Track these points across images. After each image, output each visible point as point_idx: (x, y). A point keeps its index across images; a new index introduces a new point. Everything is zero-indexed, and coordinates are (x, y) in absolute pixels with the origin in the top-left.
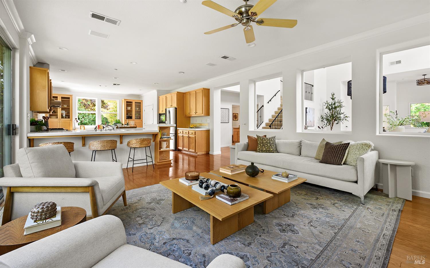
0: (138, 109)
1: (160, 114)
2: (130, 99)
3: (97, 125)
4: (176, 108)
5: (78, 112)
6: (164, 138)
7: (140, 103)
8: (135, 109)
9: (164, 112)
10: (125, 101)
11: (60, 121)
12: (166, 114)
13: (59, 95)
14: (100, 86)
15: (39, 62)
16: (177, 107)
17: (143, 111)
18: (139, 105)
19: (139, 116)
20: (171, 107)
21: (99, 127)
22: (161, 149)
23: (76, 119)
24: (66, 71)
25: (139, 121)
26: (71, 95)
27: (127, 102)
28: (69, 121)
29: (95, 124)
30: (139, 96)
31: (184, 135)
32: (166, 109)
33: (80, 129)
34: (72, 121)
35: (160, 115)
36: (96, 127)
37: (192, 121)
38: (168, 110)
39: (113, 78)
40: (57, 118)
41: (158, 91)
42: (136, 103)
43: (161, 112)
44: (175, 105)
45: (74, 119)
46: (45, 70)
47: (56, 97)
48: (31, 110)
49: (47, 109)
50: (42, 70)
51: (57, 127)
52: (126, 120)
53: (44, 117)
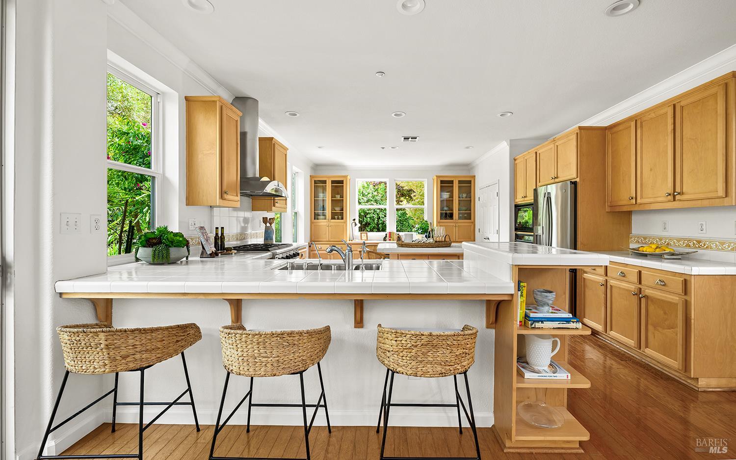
0: (464, 195)
1: (516, 206)
2: (448, 174)
3: (388, 230)
4: (574, 184)
5: (358, 207)
6: (542, 320)
7: (470, 182)
8: (459, 197)
9: (530, 199)
10: (437, 179)
11: (330, 224)
12: (534, 206)
13: (327, 177)
14: (383, 148)
15: (237, 98)
16: (578, 180)
17: (477, 199)
18: (467, 185)
19: (468, 214)
20: (553, 181)
21: (390, 237)
22: (528, 375)
23: (354, 220)
24: (298, 115)
25: (468, 224)
26: (344, 177)
27: (442, 182)
28: (343, 224)
29: (384, 230)
30: (468, 166)
31: (612, 282)
32: (536, 191)
33: (360, 238)
34: (347, 225)
35: (518, 208)
36: (386, 236)
37: (640, 226)
38: (542, 191)
39: (393, 115)
40: (325, 219)
41: (513, 144)
42: (460, 182)
43: (520, 200)
44: (571, 173)
45: (349, 221)
46: (215, 102)
47: (325, 182)
48: (187, 205)
49: (218, 201)
50: (208, 104)
51: (326, 234)
52: (439, 222)
53: (265, 220)
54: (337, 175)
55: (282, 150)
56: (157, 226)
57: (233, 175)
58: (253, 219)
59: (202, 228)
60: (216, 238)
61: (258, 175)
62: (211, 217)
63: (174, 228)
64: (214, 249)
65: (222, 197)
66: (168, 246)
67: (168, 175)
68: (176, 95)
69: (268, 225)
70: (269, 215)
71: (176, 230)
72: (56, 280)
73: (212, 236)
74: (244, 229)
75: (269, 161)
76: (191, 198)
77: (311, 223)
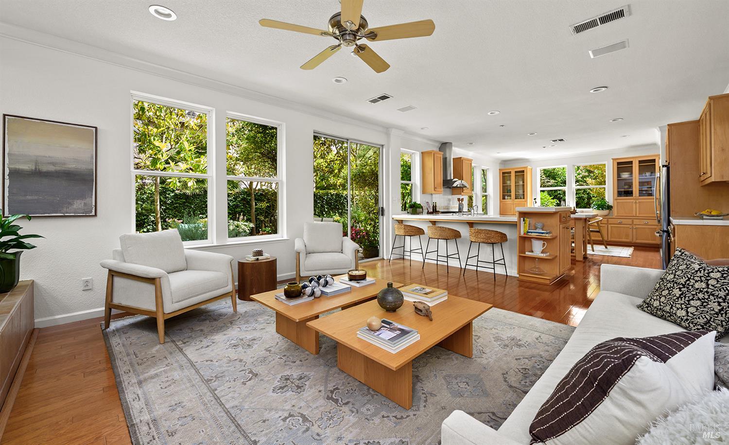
0: (648, 174)
2: (625, 156)
8: (641, 176)
10: (614, 162)
11: (514, 202)
13: (512, 169)
15: (442, 143)
22: (527, 253)
23: (535, 199)
25: (651, 200)
26: (525, 167)
27: (619, 164)
28: (524, 202)
34: (527, 203)
40: (511, 199)
46: (431, 153)
47: (510, 173)
48: (423, 193)
49: (433, 192)
50: (429, 153)
51: (511, 209)
52: (616, 199)
53: (459, 200)
54: (519, 166)
55: (467, 162)
56: (413, 201)
57: (440, 179)
58: (453, 199)
59: (427, 202)
60: (433, 207)
61: (452, 178)
62: (432, 198)
63: (418, 202)
64: (432, 211)
65: (434, 190)
66: (416, 208)
67: (416, 183)
68: (418, 153)
69: (460, 202)
70: (461, 197)
71: (419, 203)
72: (392, 215)
73: (432, 206)
74: (449, 204)
75: (460, 169)
76: (424, 191)
77: (500, 202)
